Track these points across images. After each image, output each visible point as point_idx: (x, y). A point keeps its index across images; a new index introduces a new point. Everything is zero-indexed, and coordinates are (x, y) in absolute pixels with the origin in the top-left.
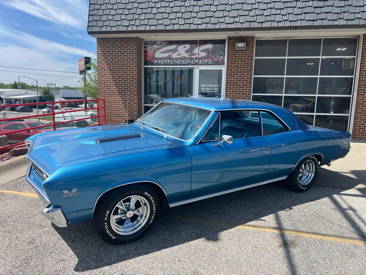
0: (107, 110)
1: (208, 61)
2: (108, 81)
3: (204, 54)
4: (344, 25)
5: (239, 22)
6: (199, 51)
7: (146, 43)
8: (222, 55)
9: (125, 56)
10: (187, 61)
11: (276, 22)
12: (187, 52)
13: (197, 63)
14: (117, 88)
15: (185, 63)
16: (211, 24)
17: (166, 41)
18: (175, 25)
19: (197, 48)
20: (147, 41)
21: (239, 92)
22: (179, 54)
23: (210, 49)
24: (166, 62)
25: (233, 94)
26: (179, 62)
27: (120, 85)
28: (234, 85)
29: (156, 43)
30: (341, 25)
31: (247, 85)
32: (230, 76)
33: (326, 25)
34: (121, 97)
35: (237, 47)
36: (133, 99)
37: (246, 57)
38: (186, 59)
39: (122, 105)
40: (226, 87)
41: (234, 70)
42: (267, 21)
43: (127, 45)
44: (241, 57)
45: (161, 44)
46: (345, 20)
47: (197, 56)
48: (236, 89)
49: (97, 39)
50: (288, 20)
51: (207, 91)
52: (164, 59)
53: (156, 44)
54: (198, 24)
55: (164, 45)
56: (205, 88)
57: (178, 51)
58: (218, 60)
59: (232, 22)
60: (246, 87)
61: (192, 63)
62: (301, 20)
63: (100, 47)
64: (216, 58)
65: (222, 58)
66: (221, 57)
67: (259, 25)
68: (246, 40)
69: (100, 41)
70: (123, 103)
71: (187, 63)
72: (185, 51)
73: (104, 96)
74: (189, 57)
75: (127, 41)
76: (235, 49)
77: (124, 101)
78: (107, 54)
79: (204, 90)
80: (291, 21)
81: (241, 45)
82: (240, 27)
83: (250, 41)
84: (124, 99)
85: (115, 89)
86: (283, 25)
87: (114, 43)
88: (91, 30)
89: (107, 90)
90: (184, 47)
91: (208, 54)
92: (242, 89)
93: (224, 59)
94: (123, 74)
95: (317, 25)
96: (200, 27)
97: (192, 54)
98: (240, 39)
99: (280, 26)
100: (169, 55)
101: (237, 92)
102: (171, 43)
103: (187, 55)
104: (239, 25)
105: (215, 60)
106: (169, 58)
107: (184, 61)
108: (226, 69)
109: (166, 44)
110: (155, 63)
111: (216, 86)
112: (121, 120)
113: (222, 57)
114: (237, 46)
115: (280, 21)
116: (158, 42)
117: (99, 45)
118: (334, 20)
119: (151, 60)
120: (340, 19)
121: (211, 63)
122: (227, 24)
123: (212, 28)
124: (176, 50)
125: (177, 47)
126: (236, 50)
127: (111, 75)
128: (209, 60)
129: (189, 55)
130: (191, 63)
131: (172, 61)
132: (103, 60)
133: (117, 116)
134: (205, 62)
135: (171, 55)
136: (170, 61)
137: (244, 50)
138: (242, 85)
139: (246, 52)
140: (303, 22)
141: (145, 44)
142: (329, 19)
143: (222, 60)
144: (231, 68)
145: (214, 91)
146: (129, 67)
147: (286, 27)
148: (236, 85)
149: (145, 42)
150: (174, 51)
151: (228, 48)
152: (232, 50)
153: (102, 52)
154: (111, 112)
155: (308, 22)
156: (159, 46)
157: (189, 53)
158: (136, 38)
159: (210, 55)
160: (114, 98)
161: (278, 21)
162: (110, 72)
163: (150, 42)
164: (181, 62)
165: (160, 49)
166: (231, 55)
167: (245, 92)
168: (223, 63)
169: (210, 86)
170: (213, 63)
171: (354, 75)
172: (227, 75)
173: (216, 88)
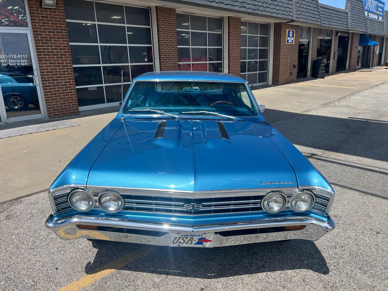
8: (21, 13)
21: (58, 63)
25: (51, 66)
28: (50, 55)
31: (66, 55)
32: (42, 43)
35: (44, 4)
37: (57, 18)
40: (39, 58)
41: (45, 35)
44: (51, 18)
48: (53, 60)
51: (10, 64)
56: (5, 60)
58: (17, 20)
60: (65, 58)
64: (13, 16)
65: (22, 17)
66: (20, 16)
76: (41, 6)
79: (4, 63)
81: (49, 2)
92: (61, 60)
93: (25, 18)
101: (55, 63)
105: (12, 19)
108: (32, 33)
111: (23, 56)
113: (22, 15)
114: (44, 2)
121: (7, 23)
126: (43, 8)
128: (2, 19)
137: (53, 9)
138: (60, 55)
139: (56, 12)
143: (23, 20)
144: (40, 32)
145: (22, 64)
148: (52, 55)
151: (29, 4)
152: (36, 8)
159: (2, 11)
166: (37, 14)
168: (24, 24)
169: (14, 56)
170: (9, 24)
171: (152, 44)
172: (36, 41)
173: (23, 59)
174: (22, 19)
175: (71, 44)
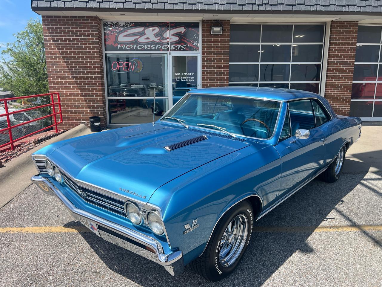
0: (63, 106)
1: (180, 47)
2: (62, 70)
3: (176, 39)
4: (320, 11)
5: (219, 3)
6: (170, 35)
7: (106, 24)
8: (195, 40)
9: (83, 39)
10: (157, 46)
11: (257, 5)
12: (156, 35)
13: (168, 48)
14: (74, 79)
15: (154, 48)
16: (188, 4)
17: (131, 23)
18: (147, 4)
19: (168, 31)
20: (107, 22)
21: (216, 80)
22: (148, 38)
23: (182, 33)
24: (132, 46)
25: (211, 83)
26: (148, 47)
27: (78, 74)
28: (211, 73)
29: (119, 24)
30: (318, 11)
31: (225, 73)
32: (206, 64)
33: (304, 10)
34: (79, 89)
36: (95, 91)
37: (222, 42)
38: (156, 44)
39: (82, 99)
40: (202, 75)
41: (210, 56)
42: (248, 4)
43: (83, 26)
44: (217, 42)
45: (125, 26)
46: (321, 6)
47: (168, 40)
48: (213, 78)
49: (43, 17)
50: (268, 4)
51: (182, 80)
52: (130, 44)
53: (118, 26)
54: (174, 4)
55: (128, 26)
56: (179, 77)
57: (145, 34)
58: (192, 46)
59: (211, 3)
60: (223, 75)
61: (163, 48)
62: (281, 4)
63: (47, 27)
64: (190, 43)
65: (196, 43)
66: (195, 42)
67: (240, 8)
68: (222, 24)
69: (46, 20)
70: (83, 96)
71: (157, 49)
72: (154, 35)
73: (57, 89)
74: (159, 41)
75: (83, 20)
76: (211, 33)
77: (84, 94)
78: (58, 36)
79: (178, 79)
80: (271, 5)
81: (217, 29)
82: (220, 9)
83: (226, 25)
84: (83, 91)
85: (71, 79)
86: (264, 9)
87: (67, 23)
88: (37, 5)
89: (60, 82)
90: (153, 30)
91: (181, 39)
92: (220, 78)
93: (198, 44)
94: (81, 62)
95: (296, 10)
96: (176, 7)
97: (162, 38)
98: (215, 23)
99: (261, 10)
100: (135, 39)
101: (214, 80)
102: (136, 25)
103: (156, 40)
104: (219, 7)
105: (188, 45)
106: (136, 42)
107: (153, 46)
108: (201, 56)
109: (130, 25)
110: (118, 48)
111: (191, 74)
112: (82, 118)
113: (197, 42)
114: (213, 30)
115: (260, 4)
116: (121, 23)
117: (46, 25)
118: (311, 6)
119: (113, 45)
120: (317, 4)
121: (184, 48)
122: (206, 4)
123: (190, 9)
124: (143, 33)
125: (144, 30)
126: (212, 35)
127: (65, 63)
128: (182, 46)
129: (159, 39)
130: (161, 48)
131: (139, 46)
132: (52, 44)
133: (76, 113)
134: (177, 48)
135: (137, 39)
136: (137, 46)
137: (221, 35)
138: (220, 73)
139: (222, 37)
140: (283, 6)
141: (104, 25)
142: (307, 4)
144: (207, 54)
145: (190, 80)
146: (88, 53)
147: (267, 10)
148: (213, 73)
149: (104, 23)
150: (141, 34)
151: (202, 32)
152: (207, 35)
153: (50, 33)
154: (68, 108)
155: (288, 6)
156: (123, 28)
157: (158, 37)
158: (95, 17)
159: (182, 40)
160: (71, 91)
161: (258, 4)
162: (64, 59)
163: (111, 23)
164: (150, 47)
165: (124, 32)
166: (207, 40)
167: (223, 80)
168: (197, 48)
169: (185, 74)
170: (186, 49)
171: (322, 61)
172: (203, 62)
173: (191, 76)
174: (196, 45)
175: (230, 63)
